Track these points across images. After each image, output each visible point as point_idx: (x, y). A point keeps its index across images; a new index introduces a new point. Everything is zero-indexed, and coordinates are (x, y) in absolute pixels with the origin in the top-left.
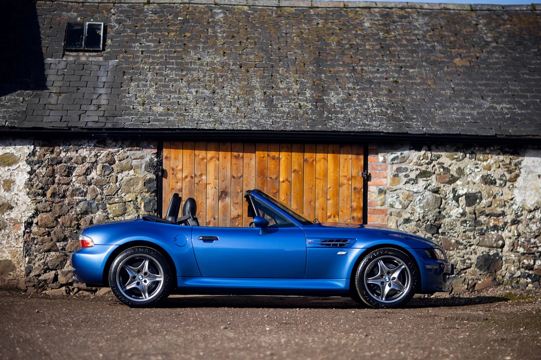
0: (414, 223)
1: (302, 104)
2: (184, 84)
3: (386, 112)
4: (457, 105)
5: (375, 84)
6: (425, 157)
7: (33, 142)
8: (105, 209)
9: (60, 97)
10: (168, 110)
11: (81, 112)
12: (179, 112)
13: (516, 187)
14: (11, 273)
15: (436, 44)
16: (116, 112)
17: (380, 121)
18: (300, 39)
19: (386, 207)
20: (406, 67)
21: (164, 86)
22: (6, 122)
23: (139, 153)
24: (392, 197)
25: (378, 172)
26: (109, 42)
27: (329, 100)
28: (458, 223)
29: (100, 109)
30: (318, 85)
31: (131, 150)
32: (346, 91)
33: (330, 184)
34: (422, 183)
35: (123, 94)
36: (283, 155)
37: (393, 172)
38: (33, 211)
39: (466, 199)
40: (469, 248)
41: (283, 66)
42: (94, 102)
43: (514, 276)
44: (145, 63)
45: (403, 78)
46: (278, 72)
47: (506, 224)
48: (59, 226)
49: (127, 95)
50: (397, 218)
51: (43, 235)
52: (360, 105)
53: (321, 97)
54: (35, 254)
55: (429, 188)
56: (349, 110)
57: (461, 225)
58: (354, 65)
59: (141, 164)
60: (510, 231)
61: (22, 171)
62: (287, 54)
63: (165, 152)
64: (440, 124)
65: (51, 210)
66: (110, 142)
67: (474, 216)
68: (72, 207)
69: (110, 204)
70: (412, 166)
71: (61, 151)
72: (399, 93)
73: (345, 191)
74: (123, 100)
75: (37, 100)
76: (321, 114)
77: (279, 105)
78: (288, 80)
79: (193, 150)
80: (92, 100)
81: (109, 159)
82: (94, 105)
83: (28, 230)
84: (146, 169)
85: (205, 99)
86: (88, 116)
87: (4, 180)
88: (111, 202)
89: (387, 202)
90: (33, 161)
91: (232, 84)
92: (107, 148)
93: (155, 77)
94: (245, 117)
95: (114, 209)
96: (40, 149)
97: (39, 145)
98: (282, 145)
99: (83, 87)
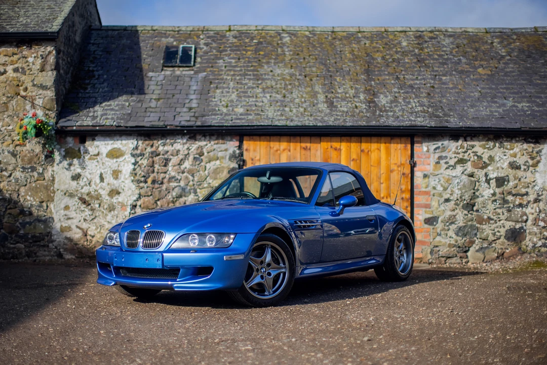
0: (453, 202)
1: (357, 105)
2: (260, 90)
3: (428, 110)
4: (485, 104)
5: (416, 89)
6: (462, 147)
7: (136, 137)
8: (195, 192)
9: (159, 103)
10: (248, 110)
11: (175, 113)
12: (256, 112)
13: (537, 171)
15: (461, 58)
16: (205, 113)
17: (423, 118)
18: (352, 55)
19: (430, 189)
20: (439, 75)
21: (243, 92)
22: (114, 122)
23: (223, 147)
24: (435, 181)
25: (422, 160)
26: (199, 60)
27: (379, 101)
28: (490, 202)
29: (191, 111)
30: (369, 90)
31: (217, 144)
32: (392, 94)
33: (383, 170)
34: (459, 168)
35: (211, 99)
36: (344, 146)
37: (435, 160)
38: (137, 196)
39: (496, 181)
40: (498, 222)
41: (340, 76)
42: (187, 105)
43: (536, 246)
44: (228, 75)
45: (439, 84)
46: (335, 80)
47: (529, 202)
49: (213, 100)
50: (439, 198)
52: (406, 105)
53: (371, 99)
55: (465, 173)
56: (397, 109)
57: (492, 203)
58: (397, 74)
59: (226, 156)
60: (532, 208)
61: (127, 162)
62: (342, 66)
63: (246, 144)
64: (473, 119)
65: (151, 195)
66: (200, 137)
67: (503, 196)
68: (169, 192)
69: (200, 189)
70: (451, 155)
71: (159, 145)
72: (437, 96)
73: (395, 176)
74: (210, 103)
75: (140, 105)
76: (374, 113)
77: (339, 106)
78: (344, 86)
79: (269, 143)
80: (185, 104)
81: (199, 151)
82: (186, 108)
83: (133, 212)
84: (230, 159)
85: (277, 102)
86: (182, 116)
87: (113, 171)
88: (200, 187)
89: (430, 185)
90: (136, 154)
91: (299, 90)
92: (197, 142)
93: (236, 86)
94: (311, 115)
95: (204, 193)
96: (142, 143)
97: (141, 140)
98: (343, 138)
99: (177, 94)
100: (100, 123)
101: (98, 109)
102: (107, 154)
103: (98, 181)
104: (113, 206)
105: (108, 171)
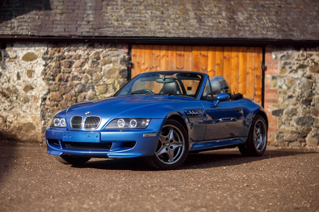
0: (295, 99)
1: (221, 20)
2: (142, 8)
3: (276, 26)
5: (267, 8)
6: (303, 55)
7: (46, 45)
8: (93, 89)
9: (63, 16)
10: (134, 24)
11: (77, 26)
12: (141, 26)
14: (33, 131)
16: (100, 26)
17: (273, 32)
19: (277, 88)
21: (129, 9)
22: (29, 32)
23: (116, 53)
24: (281, 81)
25: (271, 65)
27: (238, 18)
29: (90, 24)
30: (230, 8)
31: (111, 50)
32: (248, 13)
33: (240, 73)
34: (300, 72)
35: (104, 14)
36: (210, 54)
37: (282, 65)
38: (47, 91)
42: (85, 19)
45: (285, 4)
48: (64, 101)
49: (106, 15)
50: (284, 95)
51: (53, 106)
52: (259, 22)
53: (231, 16)
54: (48, 118)
55: (305, 75)
56: (252, 25)
59: (118, 60)
61: (39, 64)
63: (133, 52)
64: (312, 34)
65: (58, 90)
66: (97, 45)
68: (72, 88)
69: (97, 86)
70: (294, 61)
71: (65, 51)
72: (283, 14)
73: (250, 78)
74: (104, 18)
75: (47, 18)
76: (234, 27)
77: (206, 21)
78: (210, 5)
79: (151, 51)
80: (83, 18)
81: (96, 56)
82: (85, 21)
83: (43, 103)
84: (121, 63)
85: (157, 17)
86: (82, 28)
87: (28, 71)
88: (97, 84)
89: (277, 85)
90: (46, 58)
91: (174, 8)
92: (95, 49)
93: (123, 3)
94: (185, 29)
95: (100, 89)
96: (52, 49)
97: (51, 47)
98: (210, 47)
99: (77, 9)
100: (17, 32)
101: (15, 22)
102: (23, 57)
103: (16, 79)
104: (28, 98)
105: (23, 71)
